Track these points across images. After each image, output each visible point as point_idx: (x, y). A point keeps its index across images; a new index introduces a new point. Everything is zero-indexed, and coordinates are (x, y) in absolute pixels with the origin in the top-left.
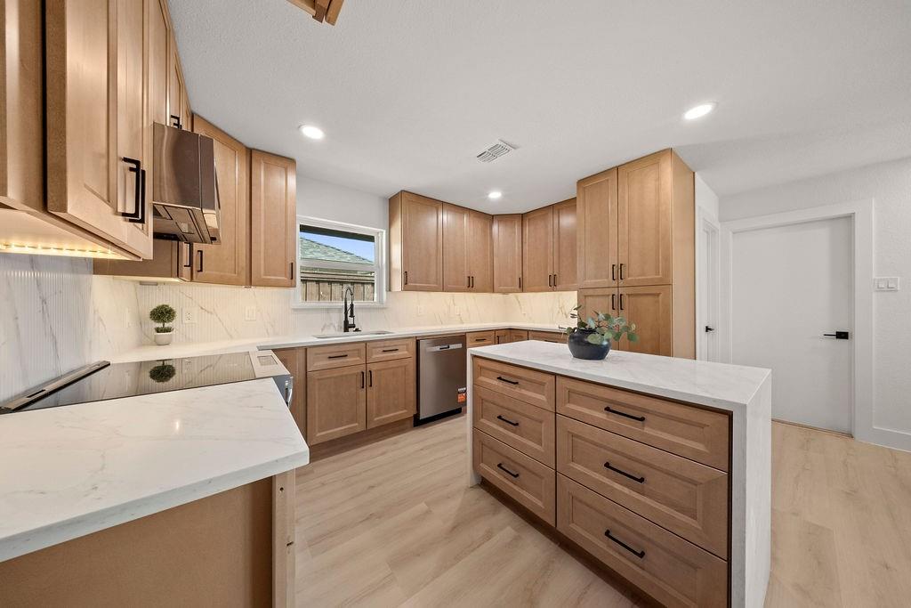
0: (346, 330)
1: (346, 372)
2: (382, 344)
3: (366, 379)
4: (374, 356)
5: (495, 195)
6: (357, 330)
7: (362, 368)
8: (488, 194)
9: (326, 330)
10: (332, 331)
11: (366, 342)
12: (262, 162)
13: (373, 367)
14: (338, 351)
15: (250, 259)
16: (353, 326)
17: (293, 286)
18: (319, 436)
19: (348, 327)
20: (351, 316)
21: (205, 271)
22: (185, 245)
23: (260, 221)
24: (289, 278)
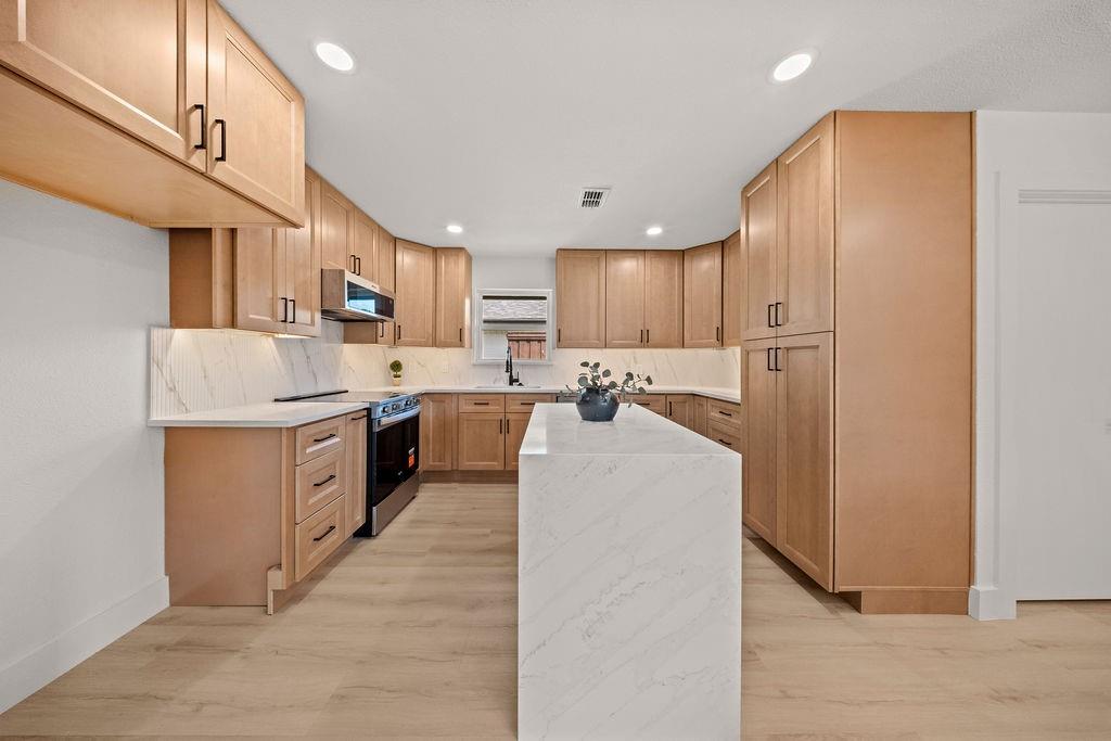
0: (511, 384)
1: (487, 417)
2: (520, 397)
3: (503, 426)
4: (512, 407)
5: (654, 231)
6: (520, 384)
7: (501, 416)
8: (645, 230)
10: (502, 384)
11: (505, 394)
12: (443, 256)
13: (509, 416)
14: (482, 399)
15: (435, 327)
16: (517, 381)
17: (462, 346)
18: (466, 465)
19: (512, 381)
20: (507, 371)
21: (403, 338)
22: (380, 324)
23: (442, 300)
24: (459, 340)
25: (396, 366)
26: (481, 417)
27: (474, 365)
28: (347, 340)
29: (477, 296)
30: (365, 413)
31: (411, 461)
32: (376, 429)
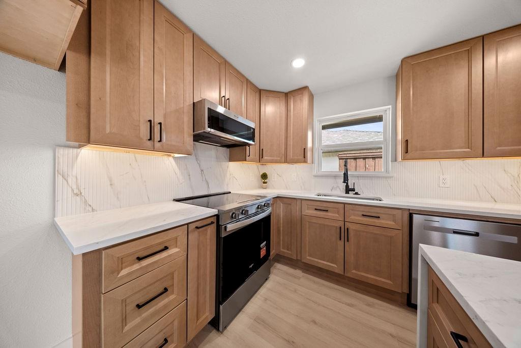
0: (347, 193)
1: (327, 222)
2: (362, 208)
3: (344, 234)
4: (352, 217)
6: (356, 193)
7: (341, 224)
9: (333, 190)
11: (344, 204)
12: (292, 97)
14: (322, 206)
15: (286, 149)
16: (353, 190)
17: (305, 162)
18: (308, 259)
19: (348, 190)
20: (344, 182)
21: (265, 158)
22: (247, 147)
23: (291, 129)
24: (303, 157)
25: (264, 176)
26: (321, 221)
27: (315, 176)
28: (231, 159)
29: (318, 126)
30: (214, 220)
31: (263, 253)
32: (223, 235)
